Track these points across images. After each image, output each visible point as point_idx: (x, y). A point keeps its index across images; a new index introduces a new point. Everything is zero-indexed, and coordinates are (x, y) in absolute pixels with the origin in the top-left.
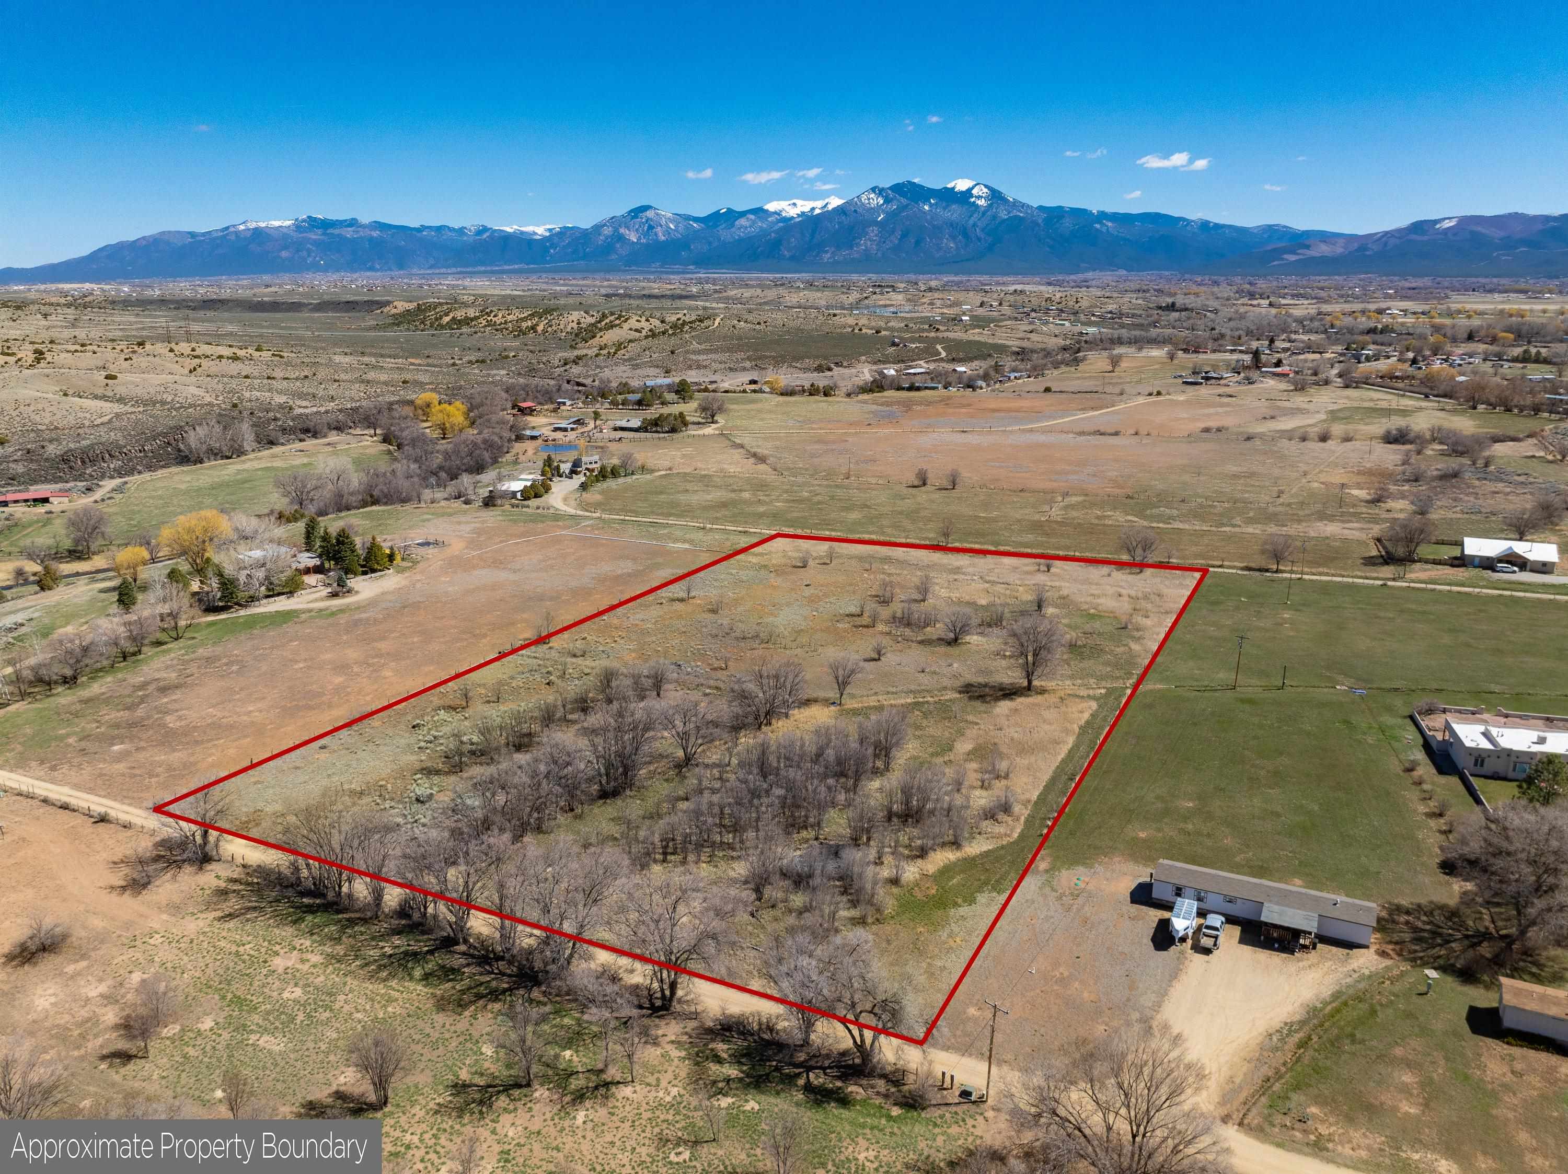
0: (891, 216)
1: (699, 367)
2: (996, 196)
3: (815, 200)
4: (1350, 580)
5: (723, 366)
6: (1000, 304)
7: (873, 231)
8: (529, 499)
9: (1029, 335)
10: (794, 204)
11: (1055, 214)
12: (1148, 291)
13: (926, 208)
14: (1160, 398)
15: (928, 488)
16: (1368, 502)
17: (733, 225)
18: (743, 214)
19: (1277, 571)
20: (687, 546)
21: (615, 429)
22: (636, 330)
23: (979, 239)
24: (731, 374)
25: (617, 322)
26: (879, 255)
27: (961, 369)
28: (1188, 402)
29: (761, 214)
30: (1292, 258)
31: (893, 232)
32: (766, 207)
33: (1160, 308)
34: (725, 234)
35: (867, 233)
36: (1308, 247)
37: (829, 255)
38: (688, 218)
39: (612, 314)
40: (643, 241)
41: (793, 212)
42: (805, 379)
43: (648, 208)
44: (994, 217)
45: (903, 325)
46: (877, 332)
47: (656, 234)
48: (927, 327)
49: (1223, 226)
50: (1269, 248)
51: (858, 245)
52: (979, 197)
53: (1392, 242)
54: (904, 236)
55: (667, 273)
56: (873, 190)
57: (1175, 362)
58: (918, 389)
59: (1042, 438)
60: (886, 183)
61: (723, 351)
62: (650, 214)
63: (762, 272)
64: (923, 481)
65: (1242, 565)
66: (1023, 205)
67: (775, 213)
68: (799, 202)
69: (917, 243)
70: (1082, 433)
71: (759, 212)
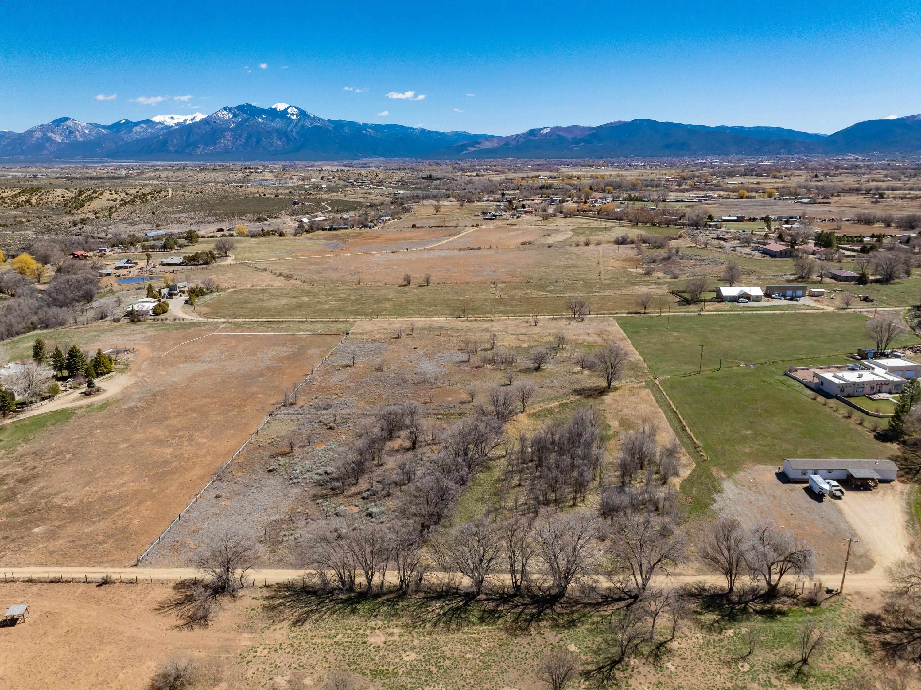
0: (238, 125)
1: (178, 222)
2: (302, 113)
3: (186, 115)
4: (683, 314)
5: (194, 221)
6: (334, 178)
7: (228, 135)
8: (159, 314)
9: (366, 196)
10: (172, 118)
11: (339, 125)
12: (405, 169)
13: (260, 120)
14: (480, 228)
15: (411, 286)
16: (643, 274)
17: (131, 131)
18: (137, 124)
19: (645, 313)
20: (309, 333)
21: (164, 265)
22: (112, 200)
23: (296, 140)
24: (202, 226)
25: (94, 195)
26: (234, 149)
27: (345, 216)
28: (495, 230)
29: (151, 124)
30: (473, 149)
31: (241, 136)
32: (153, 119)
33: (424, 178)
34: (127, 137)
35: (224, 136)
36: (479, 143)
37: (201, 150)
38: (97, 126)
39: (87, 190)
40: (66, 141)
41: (172, 123)
42: (256, 227)
43: (66, 119)
44: (303, 126)
45: (287, 191)
46: (276, 196)
47: (75, 137)
48: (303, 192)
49: (433, 132)
50: (460, 144)
51: (219, 143)
52: (292, 114)
53: (521, 140)
54: (249, 137)
55: (88, 163)
56: (225, 109)
57: (464, 208)
58: (336, 229)
59: (442, 253)
60: (233, 105)
61: (188, 211)
62: (69, 123)
63: (157, 161)
64: (408, 282)
65: (626, 311)
66: (319, 119)
67: (160, 123)
68: (175, 116)
69: (258, 142)
70: (461, 249)
71: (148, 122)
